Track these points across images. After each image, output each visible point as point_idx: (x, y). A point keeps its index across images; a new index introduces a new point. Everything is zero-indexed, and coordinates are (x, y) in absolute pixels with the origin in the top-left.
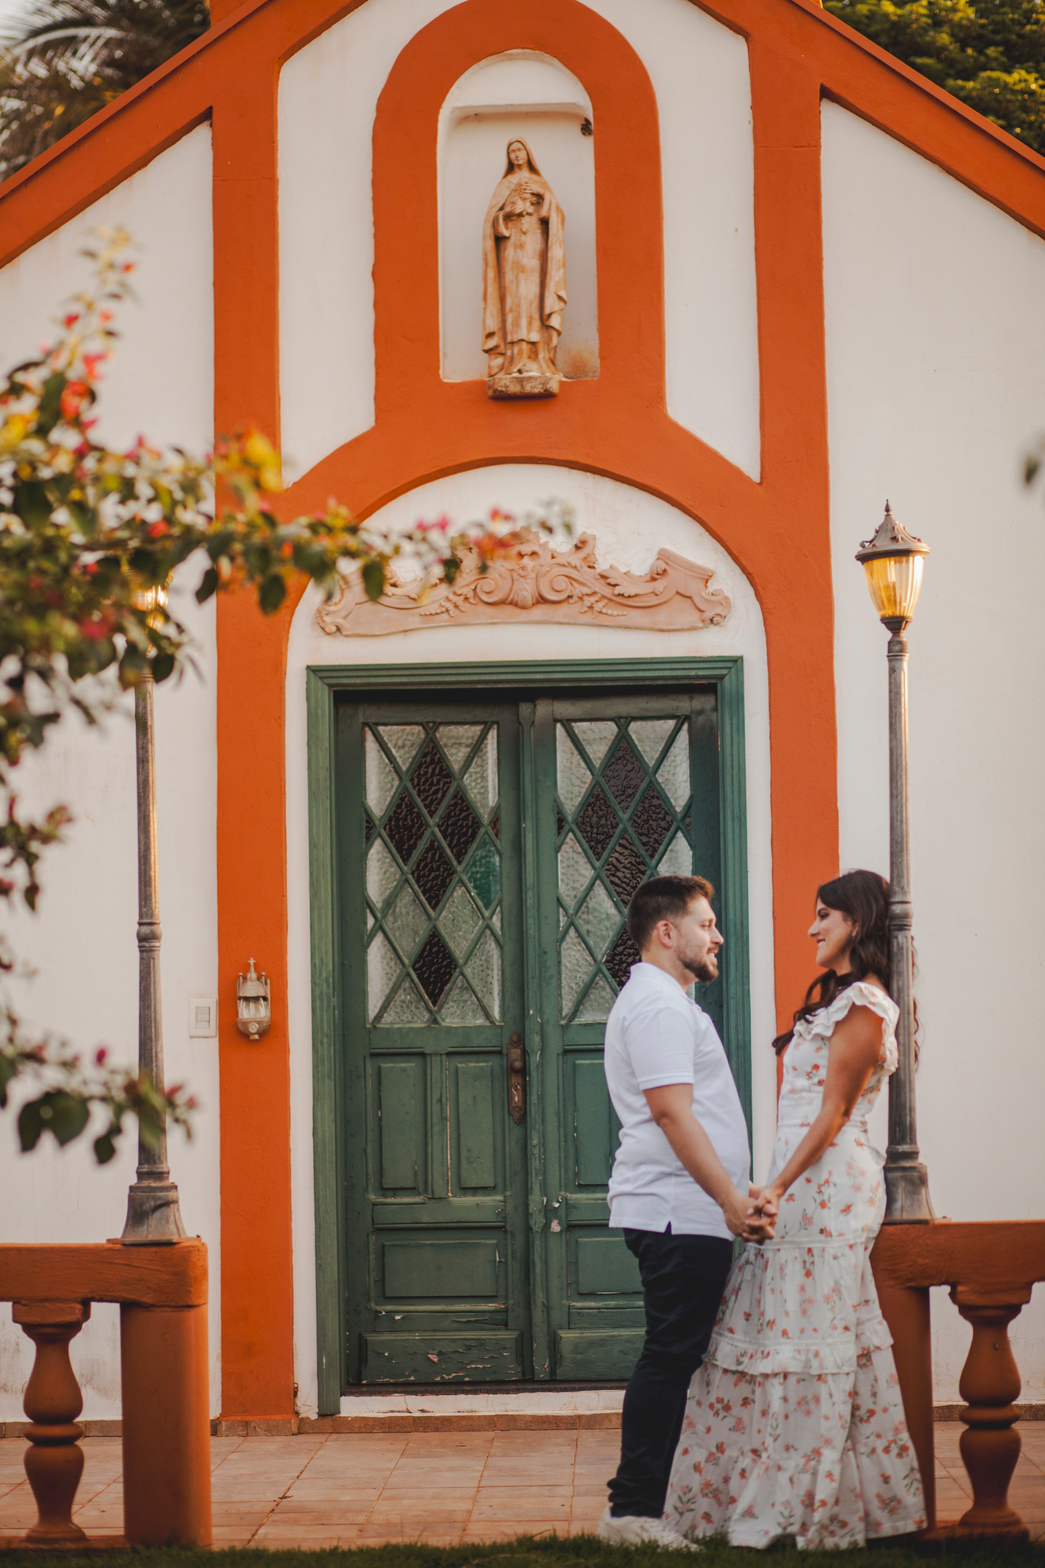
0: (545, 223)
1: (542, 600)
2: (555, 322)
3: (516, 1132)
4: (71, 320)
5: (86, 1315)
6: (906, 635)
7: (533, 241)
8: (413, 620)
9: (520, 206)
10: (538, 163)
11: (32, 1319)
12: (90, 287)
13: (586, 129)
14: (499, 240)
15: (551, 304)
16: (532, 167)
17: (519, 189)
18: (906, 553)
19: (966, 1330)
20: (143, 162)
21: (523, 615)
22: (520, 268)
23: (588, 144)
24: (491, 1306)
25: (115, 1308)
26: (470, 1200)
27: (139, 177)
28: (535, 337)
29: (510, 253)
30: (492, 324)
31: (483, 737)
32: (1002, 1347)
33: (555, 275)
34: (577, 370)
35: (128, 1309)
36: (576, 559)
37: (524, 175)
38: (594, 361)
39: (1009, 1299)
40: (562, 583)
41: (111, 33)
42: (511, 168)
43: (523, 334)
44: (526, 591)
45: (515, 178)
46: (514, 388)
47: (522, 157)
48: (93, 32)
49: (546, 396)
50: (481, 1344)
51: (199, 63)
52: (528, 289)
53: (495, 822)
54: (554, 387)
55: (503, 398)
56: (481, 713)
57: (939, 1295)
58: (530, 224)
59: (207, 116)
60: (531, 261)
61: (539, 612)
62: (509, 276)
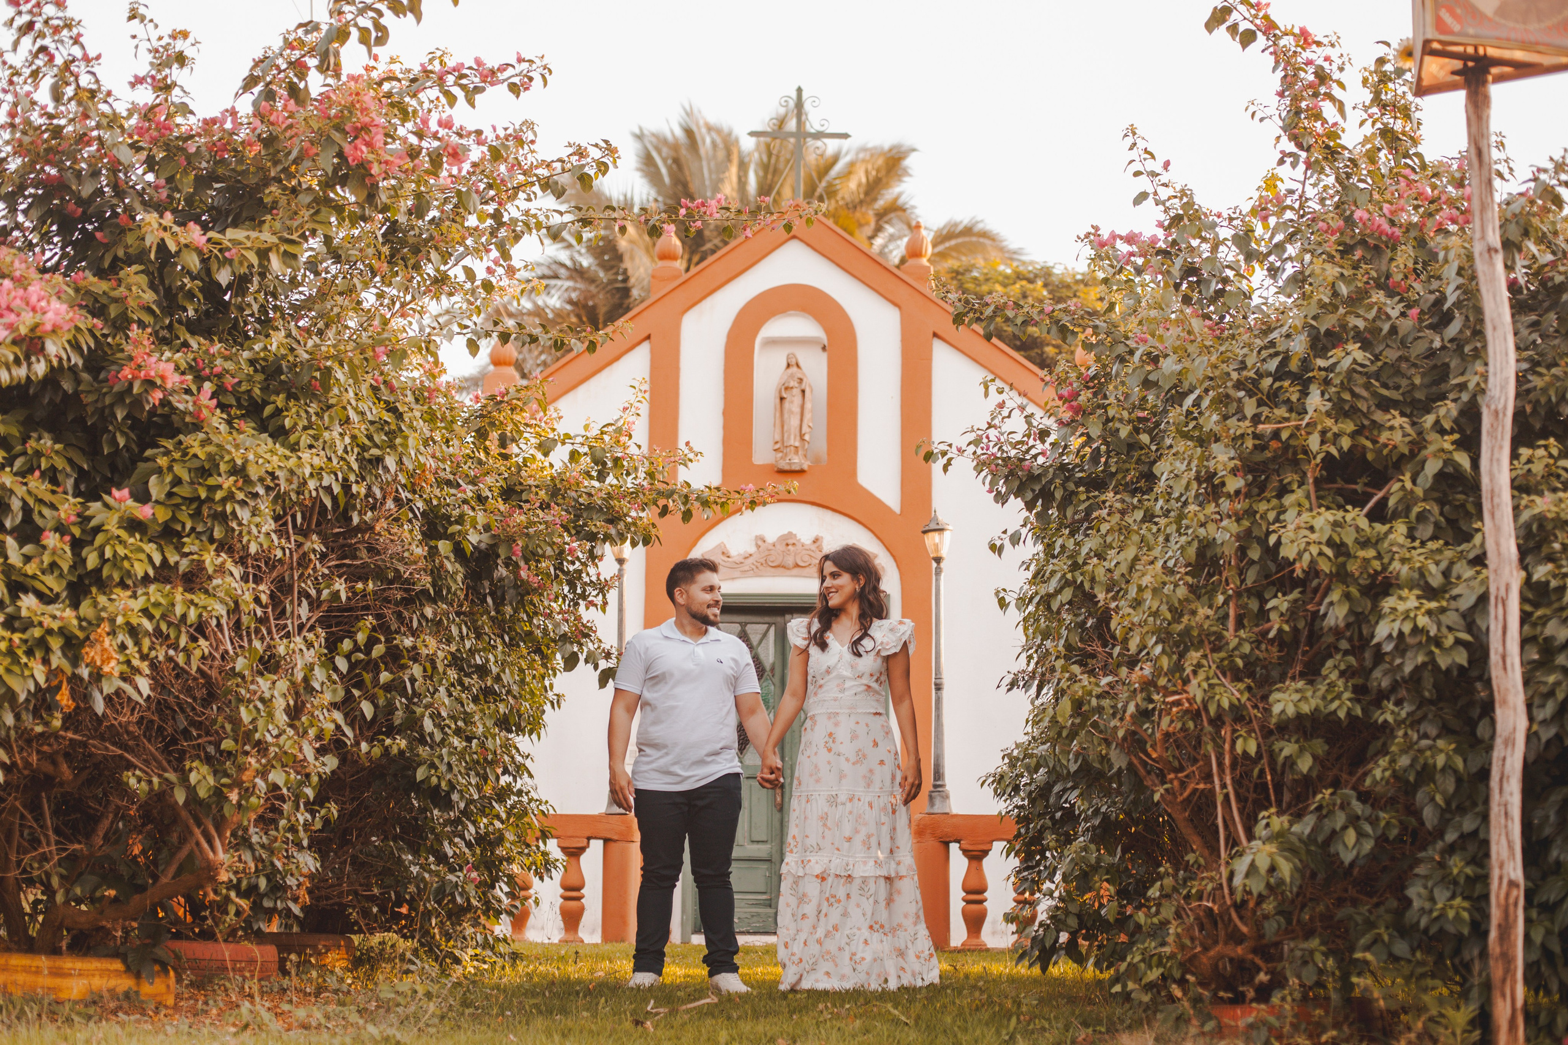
0: (803, 391)
1: (797, 566)
2: (807, 437)
3: (778, 815)
4: (625, 409)
5: (588, 845)
6: (942, 565)
7: (798, 399)
8: (737, 574)
9: (792, 384)
10: (801, 364)
11: (565, 844)
12: (632, 399)
13: (824, 348)
14: (782, 399)
15: (805, 429)
16: (798, 366)
17: (792, 376)
18: (941, 530)
19: (965, 861)
20: (617, 358)
21: (788, 572)
22: (791, 412)
23: (823, 357)
24: (764, 897)
25: (601, 842)
26: (755, 846)
27: (615, 365)
28: (797, 444)
29: (786, 404)
30: (778, 437)
31: (768, 630)
32: (980, 869)
33: (808, 416)
34: (817, 460)
35: (607, 841)
36: (813, 547)
37: (794, 369)
38: (825, 456)
39: (984, 847)
40: (806, 558)
41: (570, 283)
42: (789, 366)
43: (792, 442)
44: (790, 561)
45: (790, 371)
46: (787, 468)
47: (793, 362)
48: (559, 283)
49: (801, 472)
50: (758, 915)
51: (645, 313)
52: (794, 422)
53: (773, 669)
54: (805, 467)
55: (782, 472)
56: (767, 619)
57: (954, 847)
58: (796, 392)
59: (648, 337)
60: (796, 409)
61: (796, 571)
62: (786, 416)
